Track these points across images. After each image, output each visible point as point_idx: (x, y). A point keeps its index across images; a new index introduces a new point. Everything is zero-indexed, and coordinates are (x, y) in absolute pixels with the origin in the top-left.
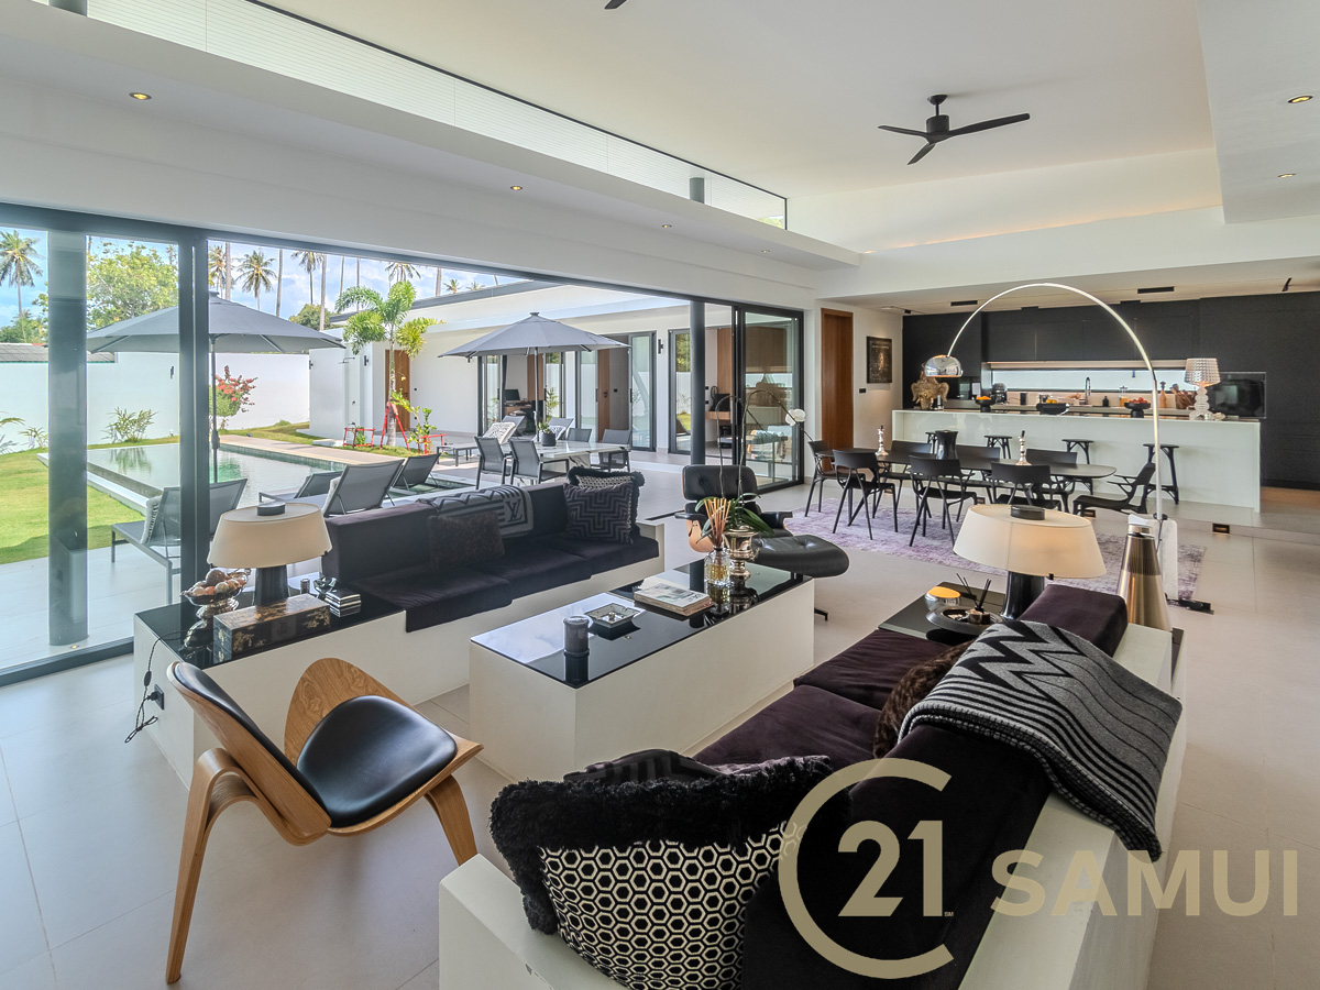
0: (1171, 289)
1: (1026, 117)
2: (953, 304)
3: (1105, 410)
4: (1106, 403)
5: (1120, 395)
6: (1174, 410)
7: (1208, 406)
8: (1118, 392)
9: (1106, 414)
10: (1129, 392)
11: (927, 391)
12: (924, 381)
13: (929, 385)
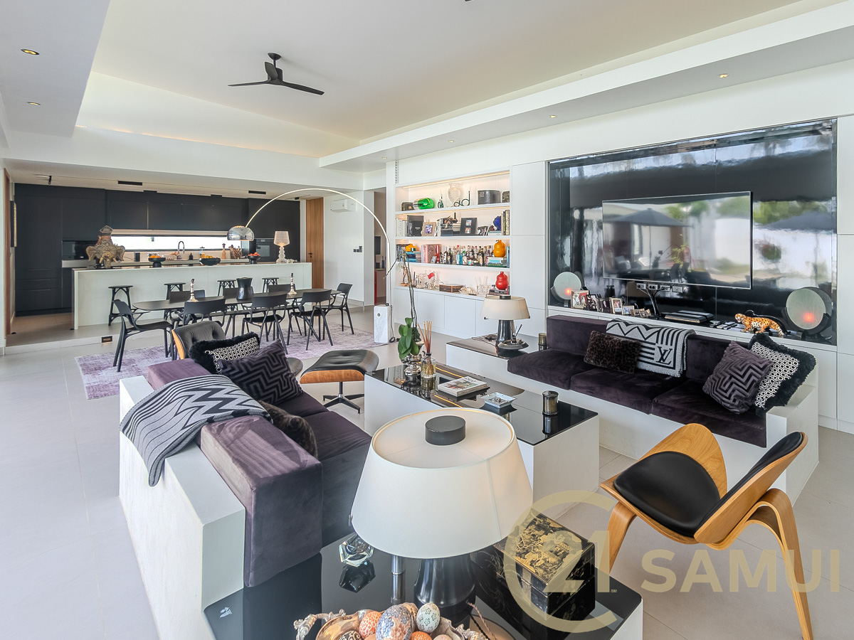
0: (265, 193)
1: (321, 93)
2: (120, 182)
3: (191, 262)
4: (191, 257)
5: (200, 252)
6: (229, 260)
7: (284, 256)
8: (199, 250)
9: (191, 265)
10: (206, 250)
11: (109, 253)
12: (105, 244)
13: (111, 247)
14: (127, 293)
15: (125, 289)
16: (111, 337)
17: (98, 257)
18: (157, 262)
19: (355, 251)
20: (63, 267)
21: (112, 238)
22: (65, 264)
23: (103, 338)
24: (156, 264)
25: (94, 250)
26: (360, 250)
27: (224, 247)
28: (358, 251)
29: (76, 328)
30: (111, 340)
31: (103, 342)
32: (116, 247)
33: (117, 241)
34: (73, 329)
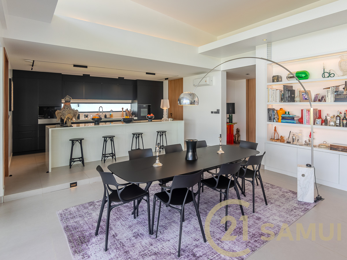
4: (105, 116)
5: (111, 113)
10: (113, 112)
11: (70, 115)
12: (67, 108)
13: (71, 111)
14: (81, 143)
15: (79, 141)
16: (76, 183)
17: (63, 118)
18: (97, 121)
19: (212, 112)
20: (39, 123)
21: (71, 104)
22: (41, 121)
23: (71, 184)
24: (96, 123)
25: (60, 113)
26: (218, 112)
27: (123, 110)
28: (215, 113)
29: (50, 171)
30: (76, 185)
31: (71, 187)
32: (73, 110)
33: (74, 106)
34: (48, 172)
